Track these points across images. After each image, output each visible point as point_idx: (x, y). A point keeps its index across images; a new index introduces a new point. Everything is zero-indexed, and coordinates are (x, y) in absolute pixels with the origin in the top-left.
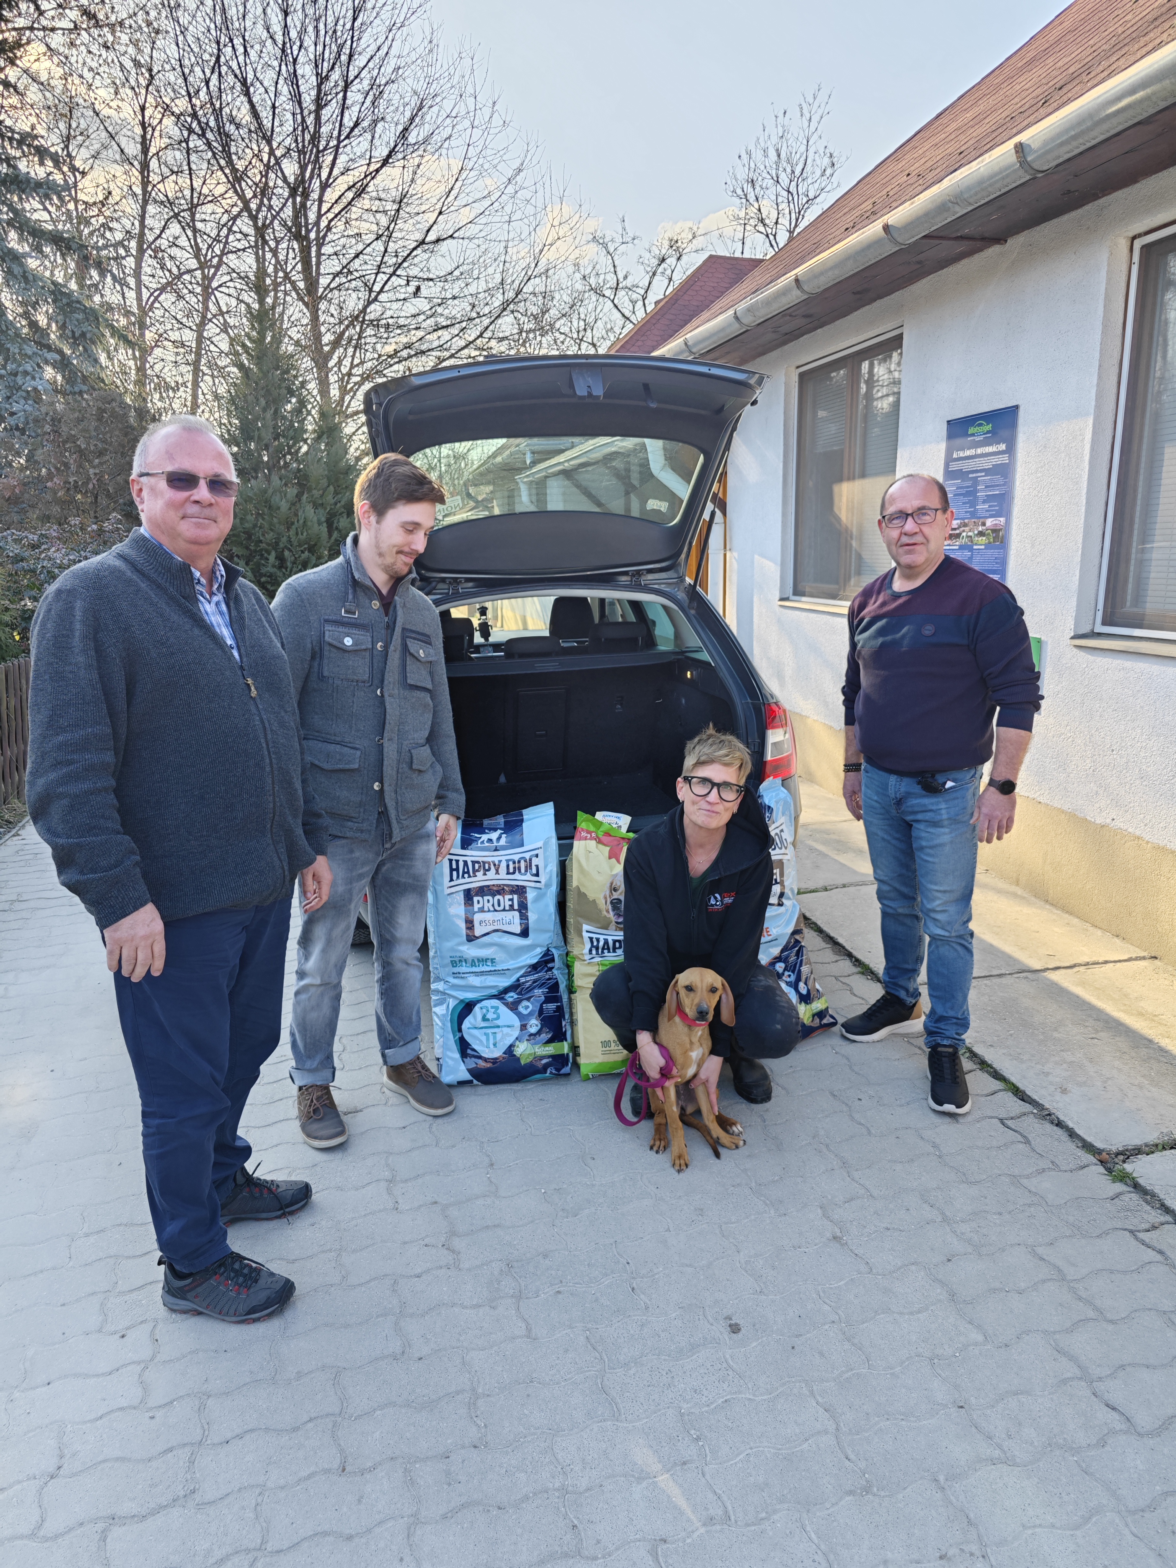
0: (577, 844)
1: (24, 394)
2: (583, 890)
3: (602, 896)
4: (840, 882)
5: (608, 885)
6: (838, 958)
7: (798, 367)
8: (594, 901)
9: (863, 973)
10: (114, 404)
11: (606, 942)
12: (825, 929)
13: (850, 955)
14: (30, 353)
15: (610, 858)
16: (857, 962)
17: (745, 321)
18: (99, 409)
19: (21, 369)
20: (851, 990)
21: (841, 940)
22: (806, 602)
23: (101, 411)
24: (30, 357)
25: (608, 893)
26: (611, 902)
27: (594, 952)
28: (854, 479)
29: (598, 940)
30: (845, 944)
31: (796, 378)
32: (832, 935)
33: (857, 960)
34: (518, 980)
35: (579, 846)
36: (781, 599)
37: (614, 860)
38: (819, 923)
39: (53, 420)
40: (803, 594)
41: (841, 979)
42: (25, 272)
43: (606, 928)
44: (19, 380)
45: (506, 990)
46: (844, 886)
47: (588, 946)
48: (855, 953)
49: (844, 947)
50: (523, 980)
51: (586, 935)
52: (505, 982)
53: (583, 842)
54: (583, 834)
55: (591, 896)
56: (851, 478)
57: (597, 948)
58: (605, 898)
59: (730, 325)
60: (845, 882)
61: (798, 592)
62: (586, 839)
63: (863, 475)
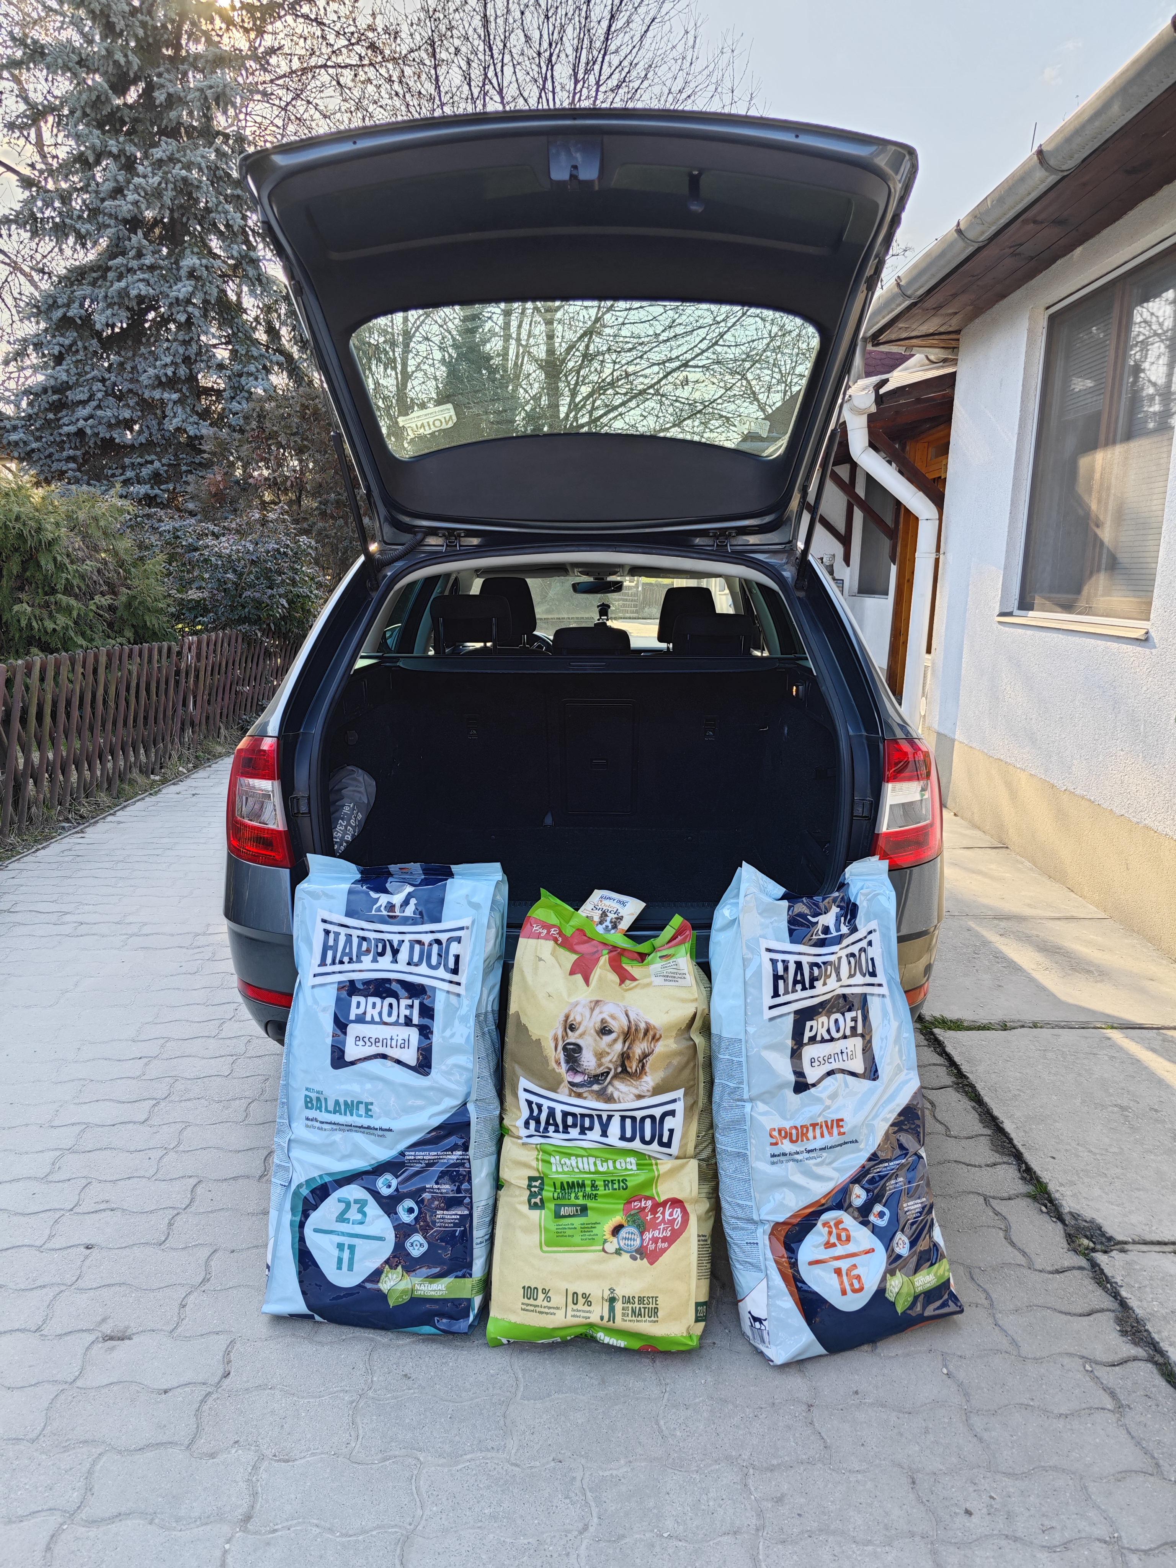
0: (522, 941)
1: (246, 395)
2: (524, 1020)
3: (550, 1036)
4: (1030, 1016)
5: (562, 1018)
6: (998, 1158)
7: (1048, 308)
8: (538, 1041)
9: (1034, 1198)
10: (317, 401)
11: (552, 1113)
12: (986, 1099)
13: (1018, 1157)
14: (255, 354)
15: (572, 973)
16: (1028, 1174)
17: (971, 235)
18: (302, 405)
19: (245, 370)
20: (1007, 1231)
21: (1008, 1126)
22: (1034, 617)
23: (305, 407)
24: (256, 359)
25: (560, 1032)
26: (565, 1049)
27: (532, 1124)
28: (1114, 443)
29: (540, 1107)
30: (1013, 1135)
31: (1044, 323)
32: (996, 1113)
33: (1029, 1170)
34: (402, 1154)
35: (526, 947)
36: (1002, 614)
37: (579, 977)
38: (979, 1087)
39: (259, 416)
40: (1031, 608)
41: (994, 1203)
42: (259, 275)
43: (554, 1090)
44: (243, 380)
45: (379, 1169)
46: (1035, 1026)
47: (526, 1113)
48: (1028, 1156)
49: (1010, 1140)
50: (410, 1155)
51: (523, 1096)
52: (383, 1153)
53: (532, 942)
54: (536, 928)
55: (535, 1031)
56: (1111, 442)
57: (538, 1122)
58: (556, 1039)
59: (951, 245)
60: (1037, 1018)
61: (1025, 604)
62: (538, 936)
63: (1129, 436)
